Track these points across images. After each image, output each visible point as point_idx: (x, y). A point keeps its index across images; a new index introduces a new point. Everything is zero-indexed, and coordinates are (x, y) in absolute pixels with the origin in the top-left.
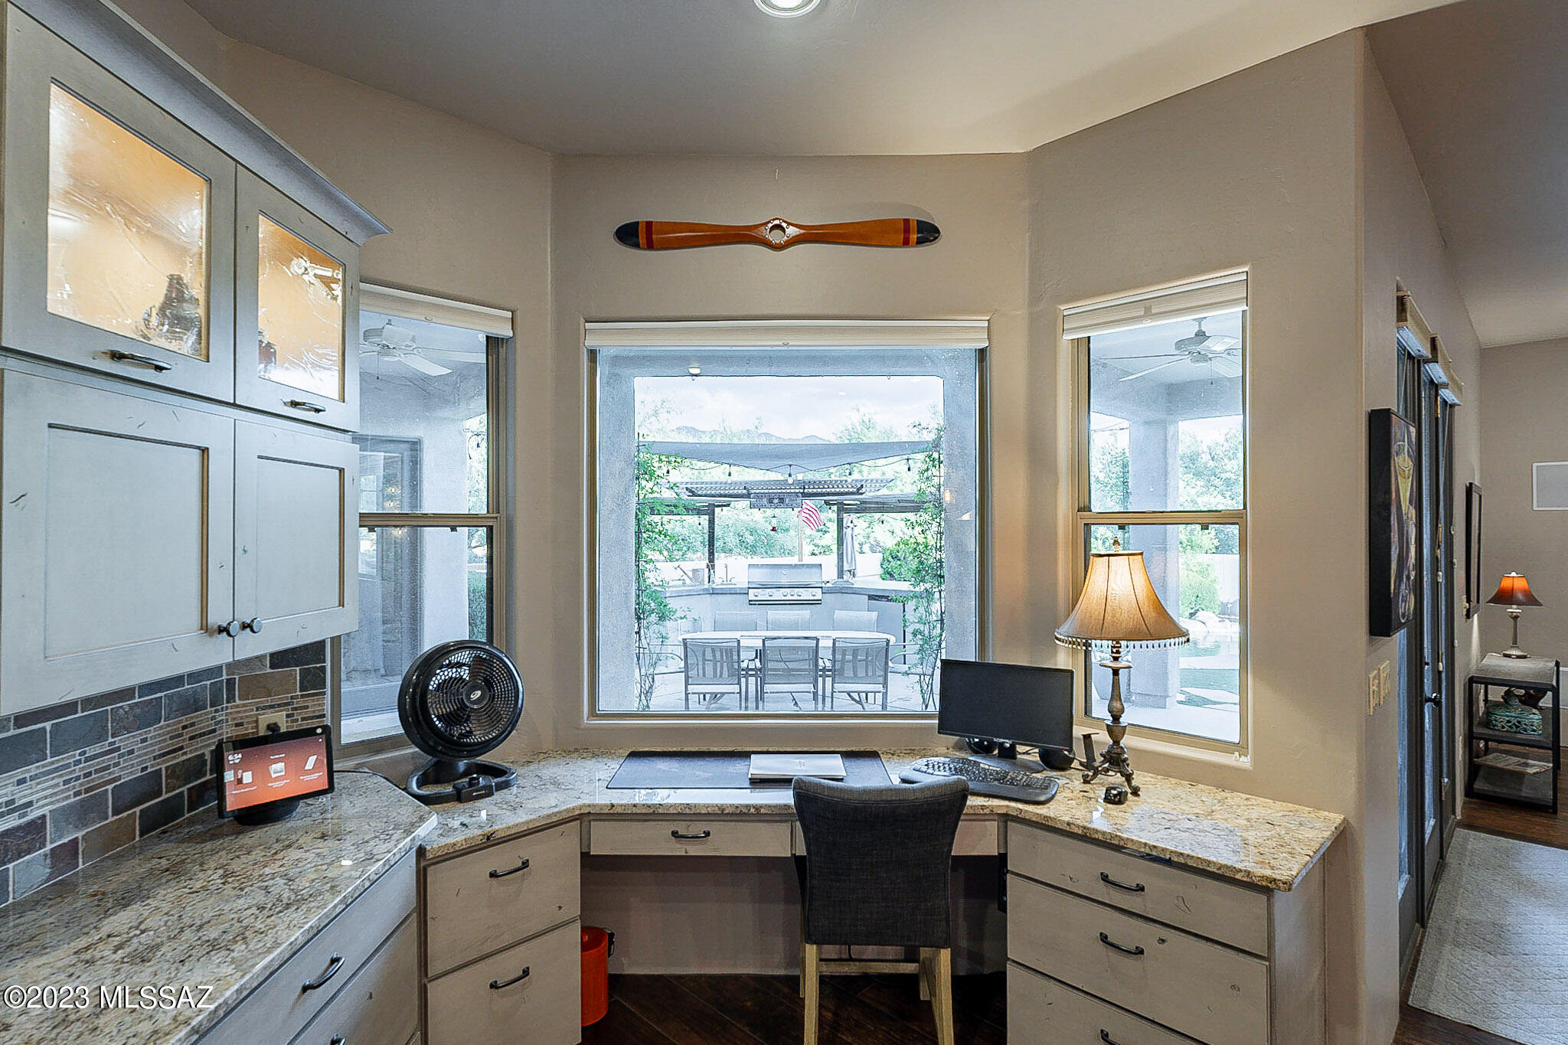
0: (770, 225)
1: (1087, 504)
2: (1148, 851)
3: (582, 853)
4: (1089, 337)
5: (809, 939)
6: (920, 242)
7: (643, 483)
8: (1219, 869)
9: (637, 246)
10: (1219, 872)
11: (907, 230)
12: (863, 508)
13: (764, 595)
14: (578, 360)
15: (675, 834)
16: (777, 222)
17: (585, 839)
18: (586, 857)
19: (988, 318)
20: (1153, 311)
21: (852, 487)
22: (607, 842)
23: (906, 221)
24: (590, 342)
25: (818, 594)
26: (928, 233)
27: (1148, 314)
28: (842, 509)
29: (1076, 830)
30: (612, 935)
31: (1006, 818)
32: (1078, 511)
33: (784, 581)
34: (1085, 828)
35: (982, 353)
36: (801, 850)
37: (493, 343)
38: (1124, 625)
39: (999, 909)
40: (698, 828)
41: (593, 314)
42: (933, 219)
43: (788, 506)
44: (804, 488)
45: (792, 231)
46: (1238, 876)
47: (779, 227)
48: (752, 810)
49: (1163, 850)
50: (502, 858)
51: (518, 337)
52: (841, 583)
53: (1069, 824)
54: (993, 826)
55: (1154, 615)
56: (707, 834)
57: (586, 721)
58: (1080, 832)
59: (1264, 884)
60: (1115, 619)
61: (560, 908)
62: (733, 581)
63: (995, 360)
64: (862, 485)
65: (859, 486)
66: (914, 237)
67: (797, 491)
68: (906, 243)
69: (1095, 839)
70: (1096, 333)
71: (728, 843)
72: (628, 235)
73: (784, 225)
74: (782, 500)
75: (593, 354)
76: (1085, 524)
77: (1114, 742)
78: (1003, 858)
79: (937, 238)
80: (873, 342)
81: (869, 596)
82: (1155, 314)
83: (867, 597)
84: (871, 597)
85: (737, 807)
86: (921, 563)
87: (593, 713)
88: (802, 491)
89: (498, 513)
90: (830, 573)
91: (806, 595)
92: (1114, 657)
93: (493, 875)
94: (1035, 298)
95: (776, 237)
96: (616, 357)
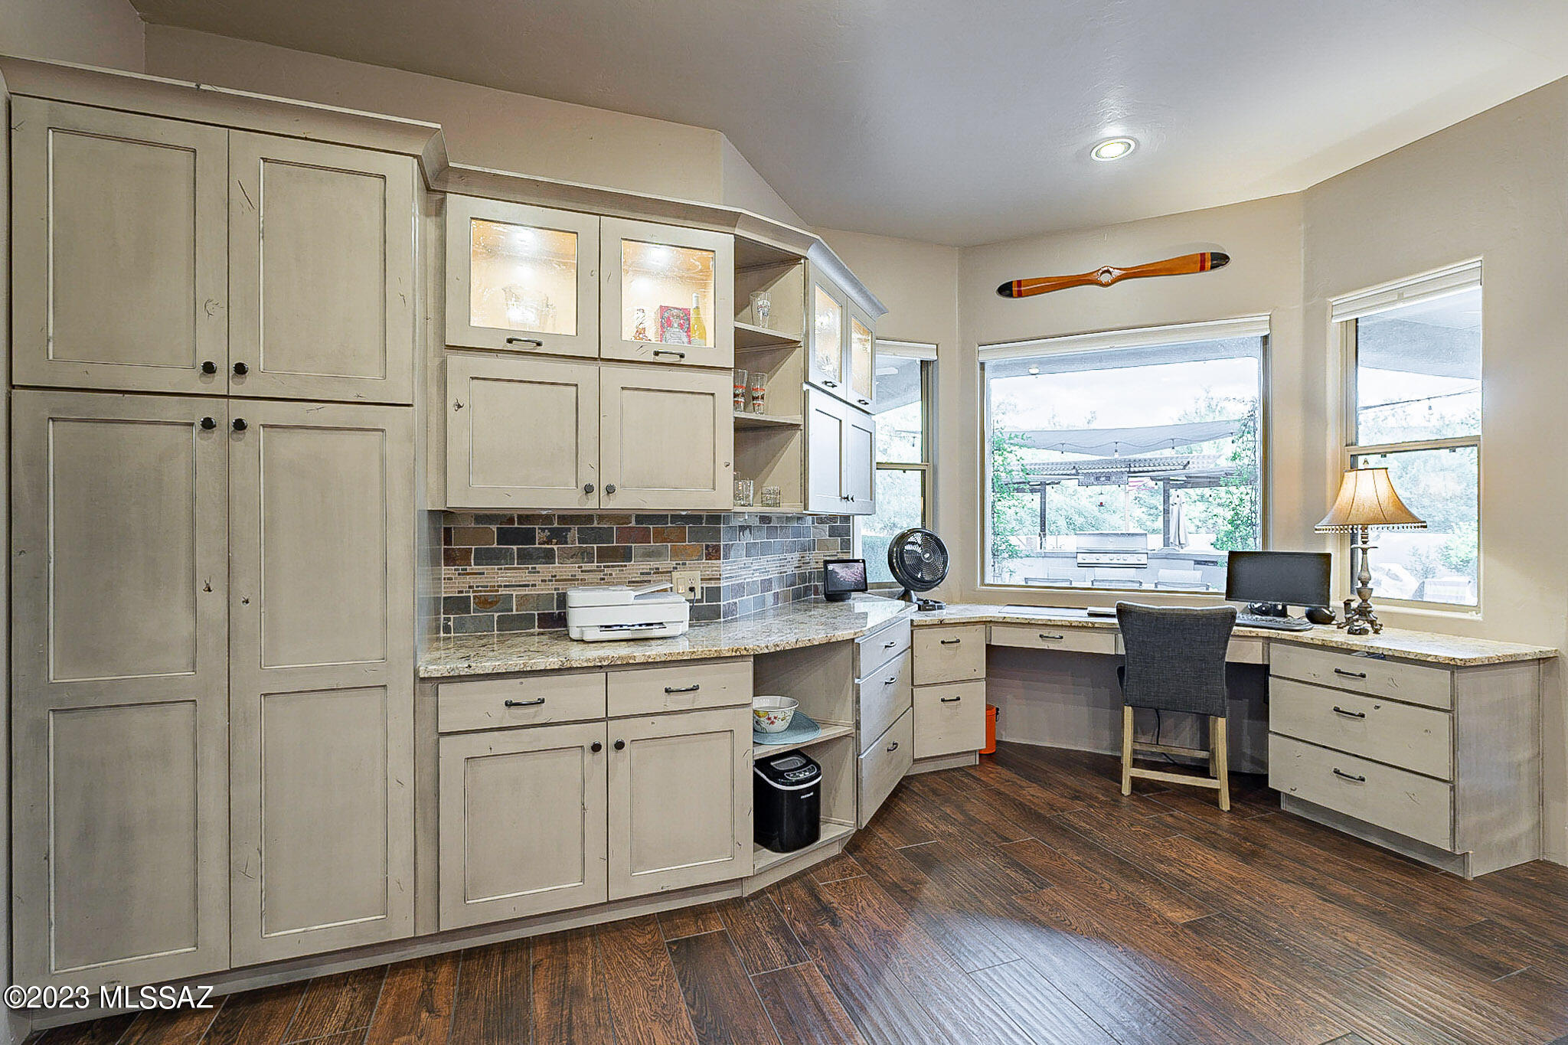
0: (1101, 271)
1: (1354, 441)
2: (1367, 650)
3: (987, 645)
4: (1357, 319)
5: (1127, 702)
6: (1213, 267)
7: (997, 457)
8: (1416, 656)
9: (1011, 295)
10: (1417, 658)
11: (1203, 261)
12: (1190, 482)
13: (1091, 559)
14: (974, 368)
15: (1041, 636)
16: (1106, 269)
17: (989, 636)
18: (989, 647)
19: (1269, 313)
20: (1405, 296)
21: (1179, 464)
22: (1003, 638)
23: (1203, 255)
24: (981, 359)
25: (1143, 559)
26: (1220, 260)
27: (1401, 298)
28: (1169, 483)
29: (1317, 642)
30: (997, 709)
31: (1268, 639)
32: (1347, 446)
33: (1111, 547)
34: (1323, 640)
35: (1265, 339)
36: (1122, 651)
37: (924, 364)
38: (1365, 516)
39: (1264, 702)
40: (1056, 633)
41: (984, 341)
42: (1223, 249)
43: (1114, 483)
44: (1130, 466)
45: (1116, 273)
46: (1429, 659)
47: (1108, 271)
48: (1090, 625)
49: (1378, 648)
50: (949, 634)
51: (940, 360)
52: (1167, 550)
53: (1312, 639)
54: (1258, 645)
55: (1392, 508)
56: (1062, 638)
57: (979, 587)
58: (1320, 643)
59: (1447, 662)
60: (1359, 513)
61: (975, 670)
62: (1063, 548)
63: (1274, 343)
64: (1189, 462)
65: (1185, 463)
66: (1208, 264)
67: (1123, 470)
68: (1202, 269)
69: (1332, 647)
70: (1363, 315)
71: (1073, 643)
72: (1006, 290)
73: (1111, 270)
74: (1108, 478)
75: (982, 364)
76: (1351, 456)
77: (1363, 600)
78: (1266, 668)
79: (1227, 262)
80: (1178, 339)
81: (1195, 561)
82: (1407, 298)
83: (1193, 562)
84: (1198, 562)
85: (1080, 622)
86: (1237, 514)
87: (983, 583)
88: (1128, 470)
89: (928, 462)
90: (1155, 542)
91: (1132, 559)
92: (1363, 542)
93: (943, 642)
94: (1308, 295)
95: (1106, 278)
96: (998, 366)
